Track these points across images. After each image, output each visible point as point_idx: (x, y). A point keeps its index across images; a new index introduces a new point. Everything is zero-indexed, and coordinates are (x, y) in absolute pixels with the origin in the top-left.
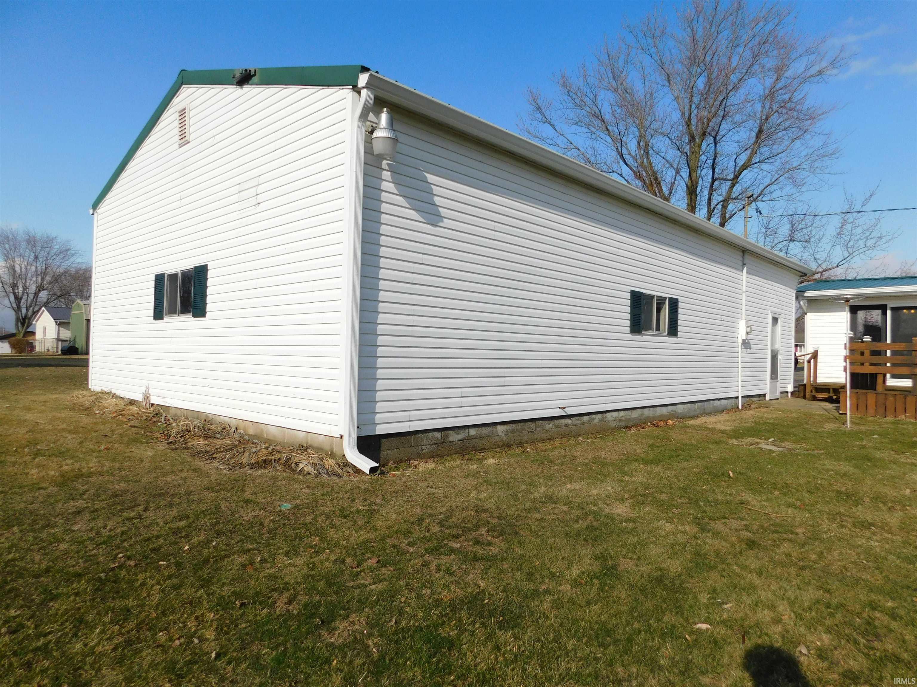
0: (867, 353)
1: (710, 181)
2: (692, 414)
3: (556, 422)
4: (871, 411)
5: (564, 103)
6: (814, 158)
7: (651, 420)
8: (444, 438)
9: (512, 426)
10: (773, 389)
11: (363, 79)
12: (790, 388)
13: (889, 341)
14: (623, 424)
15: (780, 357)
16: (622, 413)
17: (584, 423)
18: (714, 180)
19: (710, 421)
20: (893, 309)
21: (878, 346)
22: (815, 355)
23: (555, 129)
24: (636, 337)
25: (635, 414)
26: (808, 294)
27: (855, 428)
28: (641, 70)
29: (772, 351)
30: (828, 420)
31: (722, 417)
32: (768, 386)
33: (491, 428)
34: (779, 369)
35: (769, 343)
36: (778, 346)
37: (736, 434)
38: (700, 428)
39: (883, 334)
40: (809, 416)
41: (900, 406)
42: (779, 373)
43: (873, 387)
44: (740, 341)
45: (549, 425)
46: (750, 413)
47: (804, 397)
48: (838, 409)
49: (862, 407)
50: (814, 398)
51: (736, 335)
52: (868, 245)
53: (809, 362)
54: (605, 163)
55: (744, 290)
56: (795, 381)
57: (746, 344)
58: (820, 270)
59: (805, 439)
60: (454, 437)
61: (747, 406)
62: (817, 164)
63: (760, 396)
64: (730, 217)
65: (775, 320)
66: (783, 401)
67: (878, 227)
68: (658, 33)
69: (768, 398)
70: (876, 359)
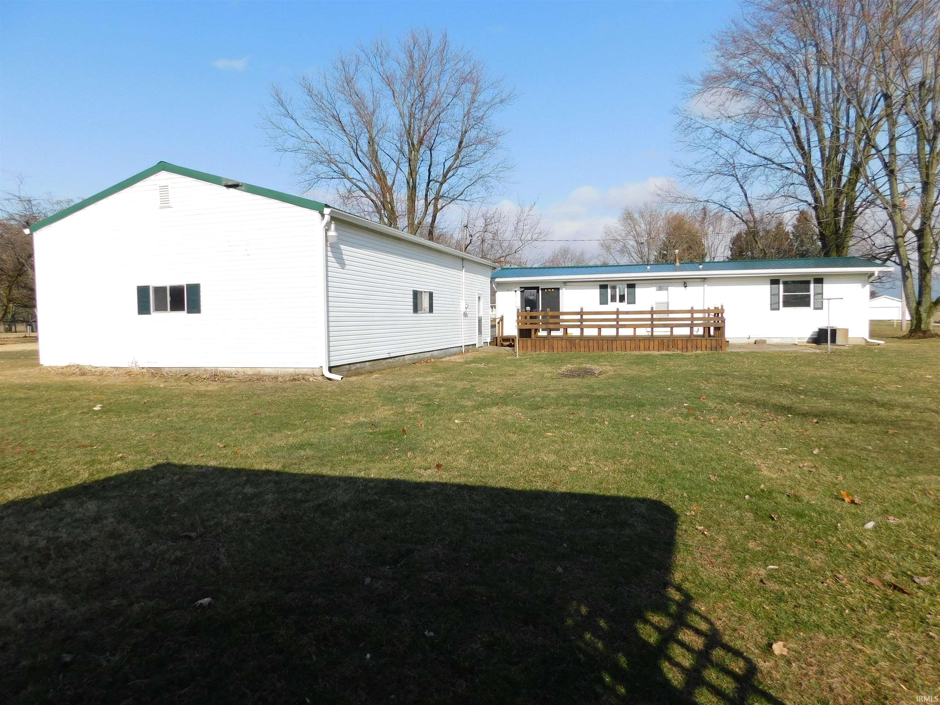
0: (528, 318)
1: (427, 181)
2: (441, 356)
3: (386, 360)
4: (529, 349)
5: (307, 103)
6: (500, 169)
7: (423, 359)
8: (350, 368)
9: (371, 362)
10: (480, 341)
11: (327, 211)
12: (489, 340)
13: (540, 309)
14: (411, 362)
15: (483, 321)
16: (411, 356)
17: (396, 361)
18: (429, 182)
19: (453, 358)
20: (543, 290)
21: (534, 314)
22: (502, 319)
23: (297, 124)
24: (416, 315)
25: (416, 356)
26: (497, 280)
27: (520, 357)
28: (370, 80)
29: (479, 317)
30: (509, 355)
31: (456, 357)
32: (477, 339)
33: (364, 364)
34: (483, 328)
35: (477, 313)
36: (481, 314)
37: (466, 363)
38: (448, 361)
39: (537, 305)
40: (499, 354)
41: (542, 347)
42: (483, 331)
43: (529, 336)
44: (463, 313)
45: (384, 362)
46: (469, 354)
47: (497, 345)
48: (514, 350)
49: (525, 348)
50: (502, 345)
51: (460, 309)
52: (533, 238)
53: (499, 323)
54: (338, 155)
55: (464, 281)
56: (491, 336)
57: (465, 315)
58: (504, 254)
59: (497, 363)
60: (353, 367)
61: (467, 351)
62: (501, 175)
63: (473, 345)
64: (442, 208)
65: (479, 298)
66: (486, 348)
67: (539, 226)
68: (384, 54)
69: (477, 346)
70: (533, 321)
